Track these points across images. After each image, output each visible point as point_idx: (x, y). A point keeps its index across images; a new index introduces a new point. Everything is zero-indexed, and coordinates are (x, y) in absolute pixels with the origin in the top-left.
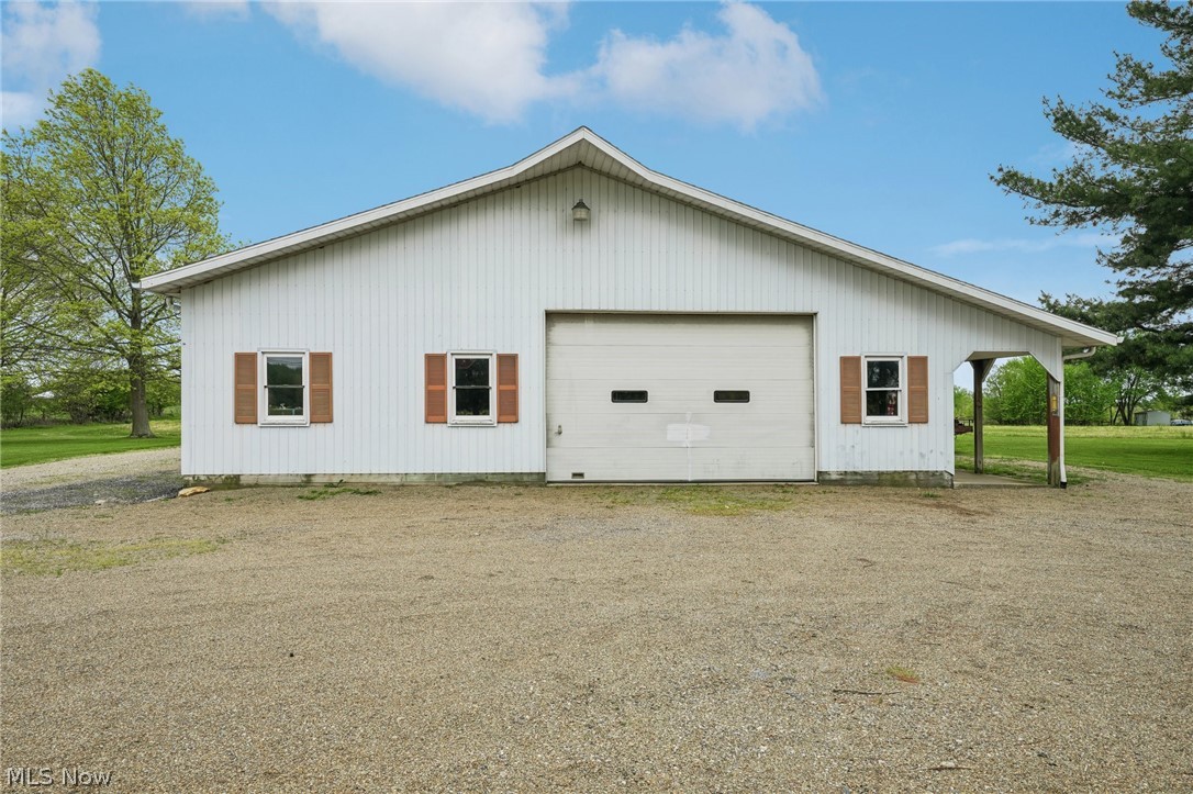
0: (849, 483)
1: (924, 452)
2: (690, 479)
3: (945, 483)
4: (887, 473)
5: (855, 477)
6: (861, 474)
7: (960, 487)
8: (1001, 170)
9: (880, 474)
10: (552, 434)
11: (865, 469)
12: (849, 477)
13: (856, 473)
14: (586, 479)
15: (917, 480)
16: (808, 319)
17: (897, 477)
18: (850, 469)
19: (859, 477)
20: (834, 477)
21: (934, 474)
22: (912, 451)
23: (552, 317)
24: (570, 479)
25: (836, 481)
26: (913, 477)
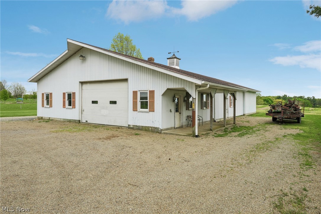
0: (135, 129)
1: (153, 121)
2: (106, 124)
3: (159, 131)
4: (144, 127)
5: (136, 127)
6: (138, 126)
7: (163, 133)
8: (311, 8)
9: (142, 127)
10: (82, 111)
11: (139, 125)
12: (135, 127)
13: (136, 126)
14: (88, 122)
15: (152, 129)
16: (126, 80)
17: (146, 128)
18: (135, 125)
19: (137, 127)
20: (131, 127)
21: (156, 128)
22: (150, 120)
23: (82, 83)
24: (85, 122)
25: (132, 128)
26: (150, 129)
